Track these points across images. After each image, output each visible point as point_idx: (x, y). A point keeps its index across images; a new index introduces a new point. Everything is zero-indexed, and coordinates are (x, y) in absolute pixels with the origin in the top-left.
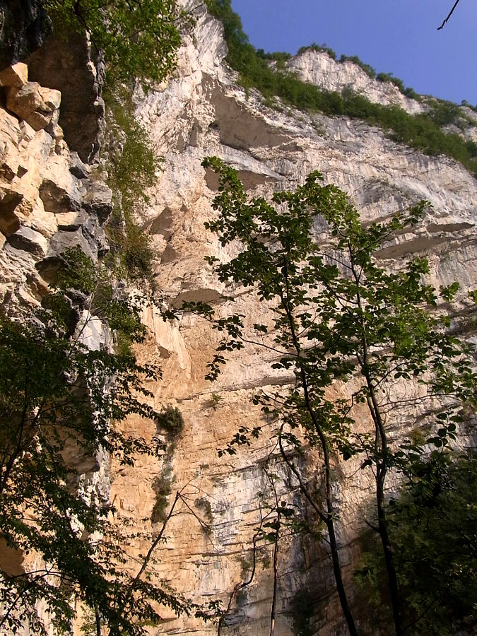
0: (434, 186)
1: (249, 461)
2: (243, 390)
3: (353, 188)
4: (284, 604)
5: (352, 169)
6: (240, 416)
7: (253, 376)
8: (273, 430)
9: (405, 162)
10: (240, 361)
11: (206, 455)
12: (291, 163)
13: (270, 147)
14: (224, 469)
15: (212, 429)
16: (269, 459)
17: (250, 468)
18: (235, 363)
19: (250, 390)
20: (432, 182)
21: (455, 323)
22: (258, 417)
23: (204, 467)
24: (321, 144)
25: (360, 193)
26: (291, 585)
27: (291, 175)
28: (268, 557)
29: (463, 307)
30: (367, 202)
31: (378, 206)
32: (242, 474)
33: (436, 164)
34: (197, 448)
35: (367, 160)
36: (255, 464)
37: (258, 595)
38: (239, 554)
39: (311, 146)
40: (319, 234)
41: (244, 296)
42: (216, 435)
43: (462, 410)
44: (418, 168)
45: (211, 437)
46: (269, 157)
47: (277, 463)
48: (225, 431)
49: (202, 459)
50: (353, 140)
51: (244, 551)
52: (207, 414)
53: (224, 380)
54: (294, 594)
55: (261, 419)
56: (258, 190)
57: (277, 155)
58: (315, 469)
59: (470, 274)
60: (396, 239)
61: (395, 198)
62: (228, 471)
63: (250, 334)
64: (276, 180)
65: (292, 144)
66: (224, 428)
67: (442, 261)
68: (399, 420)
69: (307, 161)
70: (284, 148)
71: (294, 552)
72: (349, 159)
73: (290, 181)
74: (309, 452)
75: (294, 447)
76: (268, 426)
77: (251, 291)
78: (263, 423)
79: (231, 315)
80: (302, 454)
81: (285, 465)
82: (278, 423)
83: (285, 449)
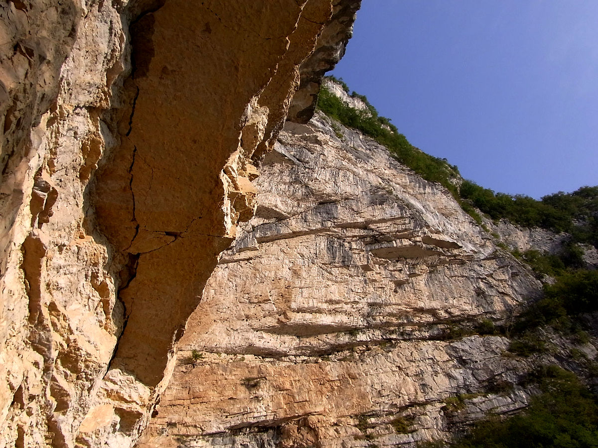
0: (429, 207)
1: (221, 426)
2: (223, 355)
3: (361, 189)
5: (361, 173)
6: (220, 377)
7: (238, 342)
8: (251, 397)
9: (407, 180)
10: (228, 324)
11: (176, 412)
12: (309, 153)
13: (293, 134)
14: (192, 431)
15: (188, 385)
16: (243, 428)
17: (220, 434)
18: (221, 325)
19: (232, 356)
20: (428, 203)
21: (438, 329)
22: (238, 382)
23: (171, 425)
24: (338, 144)
25: (367, 194)
27: (307, 162)
29: (447, 316)
30: (373, 203)
31: (383, 209)
32: (211, 439)
33: (432, 188)
34: (168, 403)
35: (375, 171)
36: (227, 431)
39: (330, 143)
40: (325, 221)
41: (242, 263)
42: (191, 392)
43: (445, 406)
44: (417, 189)
45: (185, 394)
46: (291, 142)
47: (250, 433)
48: (201, 390)
49: (171, 416)
50: (364, 151)
52: (184, 370)
53: (207, 340)
55: (242, 384)
56: (275, 168)
57: (298, 143)
58: (291, 444)
59: (455, 289)
60: (394, 242)
61: (398, 206)
62: (196, 433)
63: (243, 300)
64: (294, 163)
65: (313, 136)
66: (201, 387)
67: (430, 272)
68: (382, 408)
69: (324, 155)
70: (305, 138)
72: (359, 165)
73: (305, 168)
74: (287, 426)
75: (272, 418)
76: (247, 392)
77: (251, 259)
78: (243, 388)
79: (226, 279)
80: (279, 427)
81: (258, 437)
82: (258, 390)
83: (263, 419)
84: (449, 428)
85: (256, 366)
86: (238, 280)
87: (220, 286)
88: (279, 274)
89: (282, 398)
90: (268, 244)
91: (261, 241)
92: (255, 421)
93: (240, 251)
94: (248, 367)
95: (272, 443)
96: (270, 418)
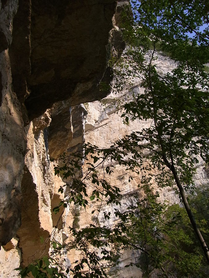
8: (122, 184)
9: (168, 64)
23: (93, 202)
34: (90, 194)
41: (104, 126)
43: (205, 167)
47: (126, 198)
55: (117, 179)
62: (105, 203)
74: (140, 192)
75: (133, 190)
76: (120, 182)
77: (107, 123)
78: (118, 181)
79: (99, 135)
80: (137, 193)
81: (129, 199)
82: (124, 180)
83: (129, 191)
84: (208, 177)
85: (121, 170)
86: (104, 134)
87: (97, 139)
88: (121, 127)
89: (135, 181)
90: (112, 114)
91: (109, 114)
92: (126, 193)
93: (101, 121)
94: (118, 171)
95: (136, 200)
96: (132, 190)
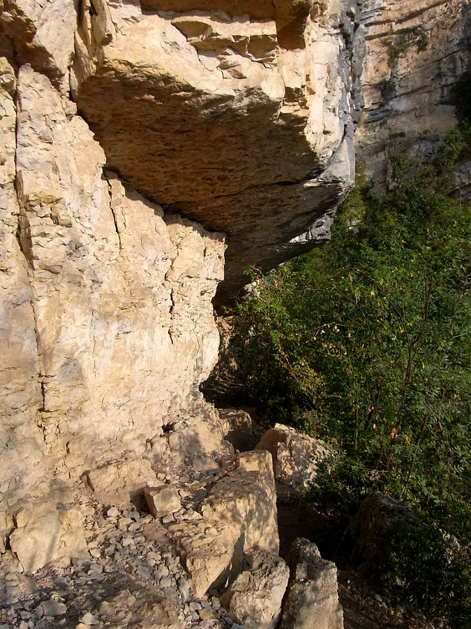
4: (443, 92)
26: (455, 68)
28: (424, 37)
37: (410, 84)
38: (386, 37)
51: (393, 33)
54: (458, 79)
71: (463, 24)
